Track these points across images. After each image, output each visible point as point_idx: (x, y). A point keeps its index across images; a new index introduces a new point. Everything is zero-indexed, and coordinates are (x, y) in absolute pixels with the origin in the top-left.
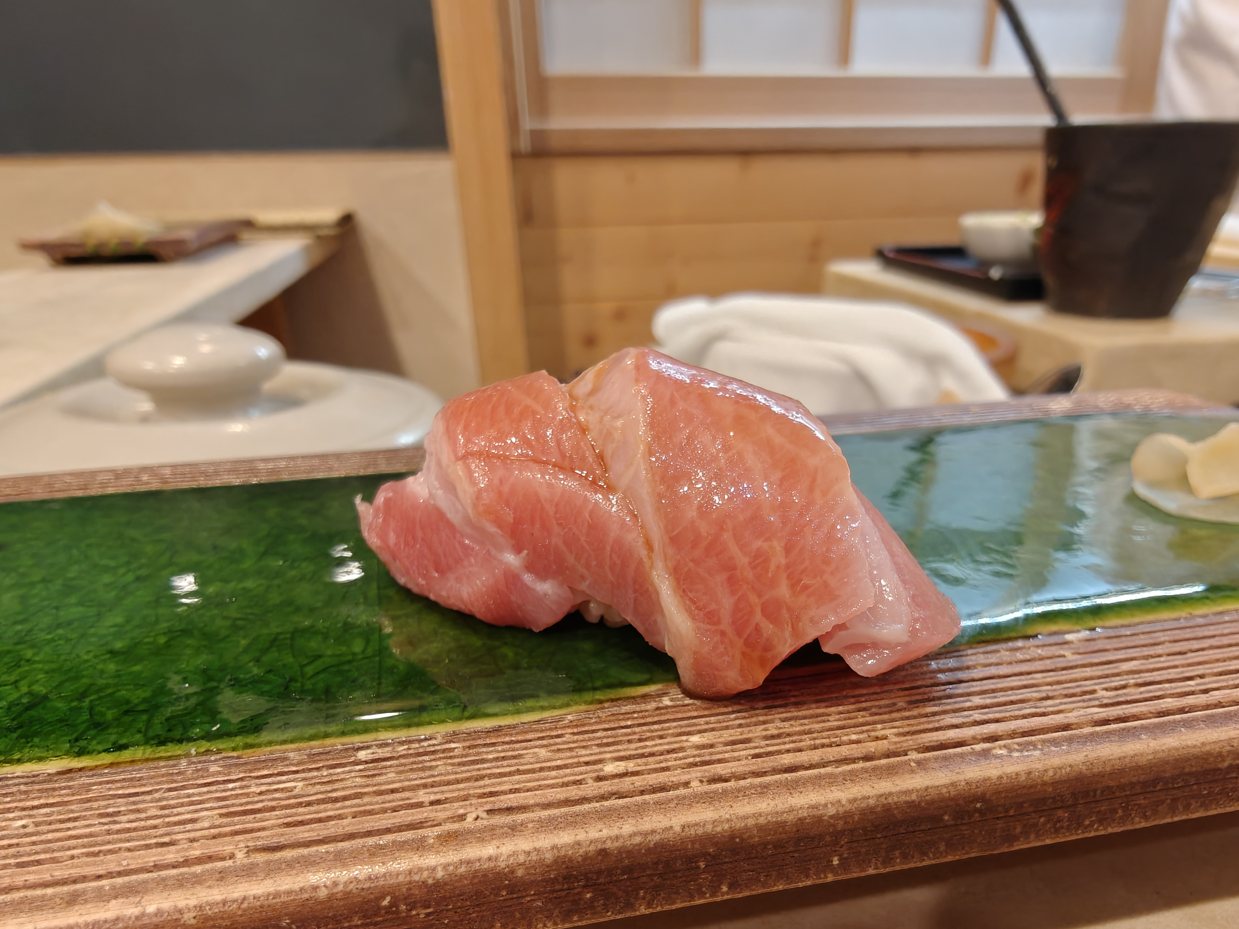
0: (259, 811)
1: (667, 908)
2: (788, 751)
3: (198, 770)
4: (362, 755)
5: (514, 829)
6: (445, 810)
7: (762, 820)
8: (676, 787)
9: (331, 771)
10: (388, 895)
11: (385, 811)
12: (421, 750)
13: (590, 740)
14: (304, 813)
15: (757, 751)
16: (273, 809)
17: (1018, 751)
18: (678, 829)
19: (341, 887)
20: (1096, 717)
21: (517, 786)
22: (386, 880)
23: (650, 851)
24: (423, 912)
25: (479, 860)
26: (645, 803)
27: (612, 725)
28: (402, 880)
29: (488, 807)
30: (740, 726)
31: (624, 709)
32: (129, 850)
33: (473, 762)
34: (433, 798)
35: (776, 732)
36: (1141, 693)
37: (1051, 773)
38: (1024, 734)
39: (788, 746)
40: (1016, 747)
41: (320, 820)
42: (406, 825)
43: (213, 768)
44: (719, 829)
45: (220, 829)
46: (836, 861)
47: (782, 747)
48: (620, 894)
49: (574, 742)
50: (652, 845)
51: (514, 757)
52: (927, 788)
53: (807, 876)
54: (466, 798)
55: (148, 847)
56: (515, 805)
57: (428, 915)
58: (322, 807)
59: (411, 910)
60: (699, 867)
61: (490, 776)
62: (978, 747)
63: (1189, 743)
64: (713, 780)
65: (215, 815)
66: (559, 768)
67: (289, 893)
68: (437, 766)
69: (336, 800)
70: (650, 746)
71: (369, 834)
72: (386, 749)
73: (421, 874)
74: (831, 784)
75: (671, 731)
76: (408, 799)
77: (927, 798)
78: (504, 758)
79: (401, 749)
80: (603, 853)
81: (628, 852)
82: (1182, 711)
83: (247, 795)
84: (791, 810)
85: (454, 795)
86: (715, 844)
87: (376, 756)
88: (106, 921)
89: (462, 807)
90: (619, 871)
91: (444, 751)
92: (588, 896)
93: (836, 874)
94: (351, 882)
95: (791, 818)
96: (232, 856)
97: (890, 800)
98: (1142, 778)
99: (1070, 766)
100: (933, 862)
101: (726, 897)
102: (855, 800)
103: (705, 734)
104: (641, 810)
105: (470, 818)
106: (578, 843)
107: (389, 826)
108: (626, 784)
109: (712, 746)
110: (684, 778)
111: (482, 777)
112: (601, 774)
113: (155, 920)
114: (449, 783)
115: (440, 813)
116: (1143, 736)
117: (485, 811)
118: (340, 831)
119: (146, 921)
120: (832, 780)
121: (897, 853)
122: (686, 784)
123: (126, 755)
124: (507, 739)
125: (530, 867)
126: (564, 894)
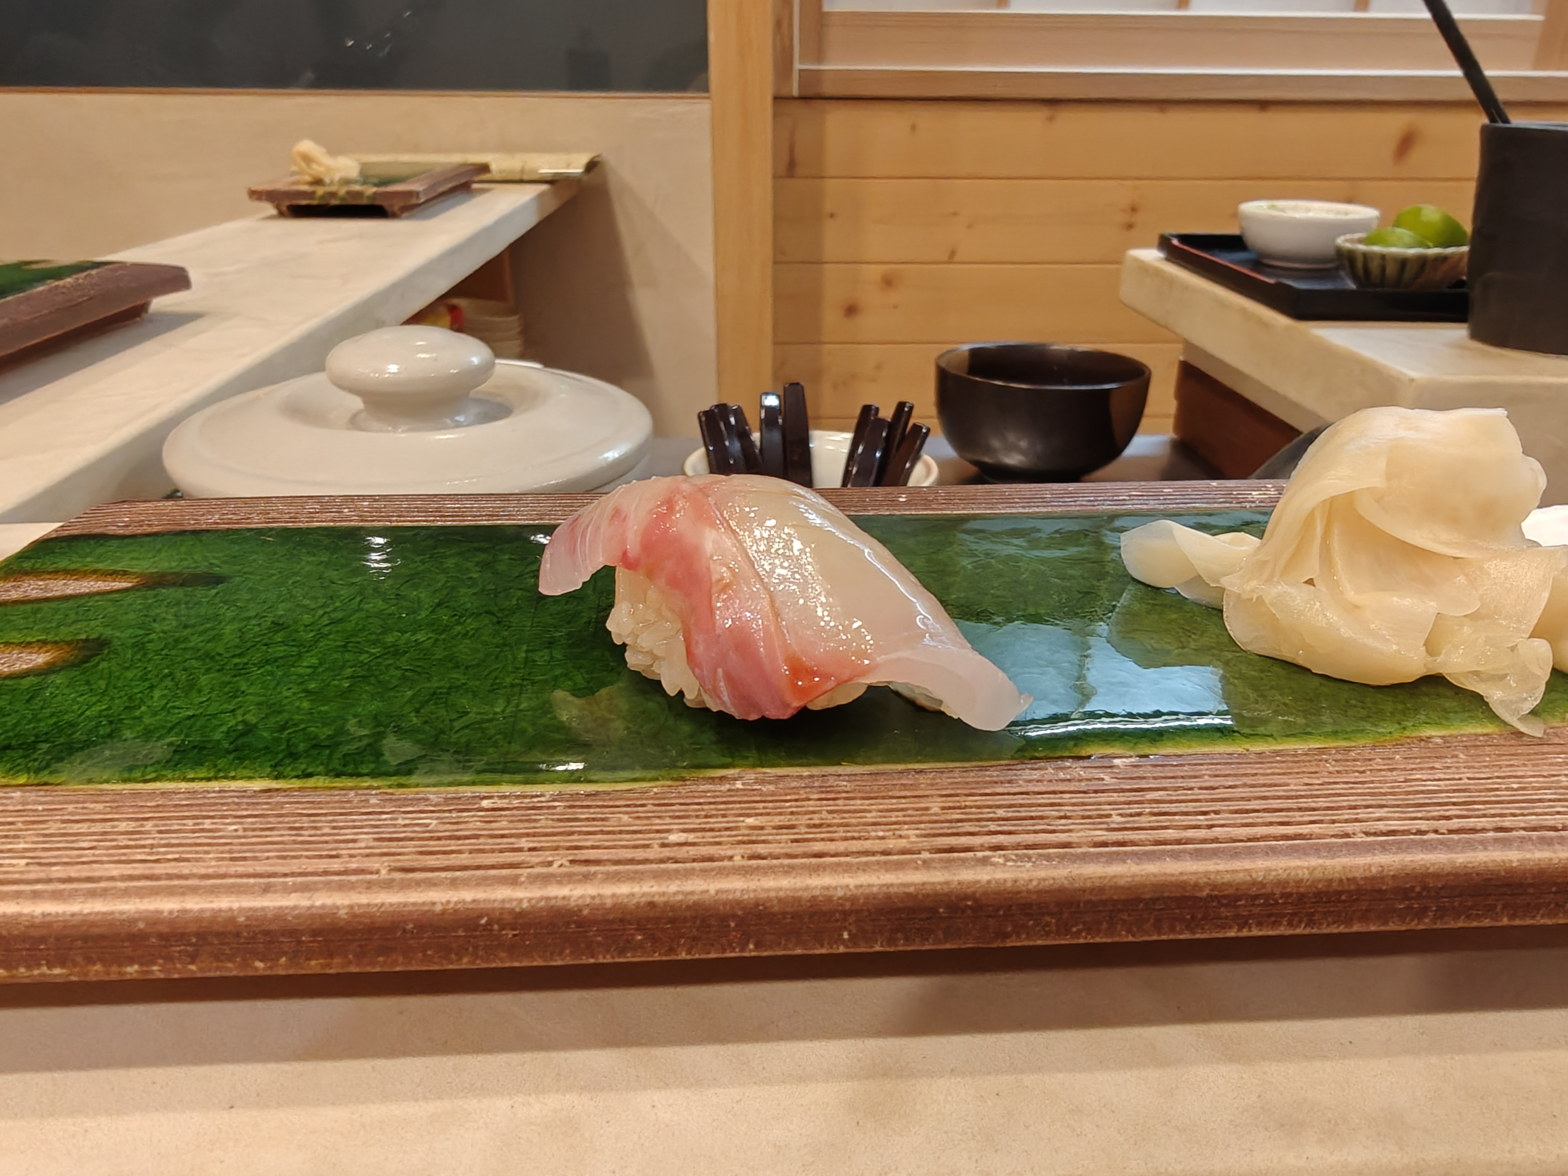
0: (402, 839)
2: (823, 840)
3: (362, 801)
4: (485, 803)
5: (587, 878)
6: (538, 856)
7: (782, 894)
8: (721, 859)
9: (459, 814)
10: (485, 915)
11: (493, 851)
12: (531, 805)
13: (666, 811)
14: (434, 846)
15: (796, 837)
16: (412, 839)
17: (1013, 860)
18: (712, 892)
19: (451, 906)
20: (1096, 839)
21: (598, 844)
22: (485, 904)
23: (689, 907)
24: (511, 933)
25: (556, 898)
26: (693, 869)
27: (688, 801)
28: (497, 906)
29: (571, 858)
30: (792, 813)
31: (702, 788)
32: (307, 857)
33: (569, 820)
34: (532, 845)
35: (817, 822)
36: (1149, 822)
37: (1035, 883)
38: (1028, 847)
39: (823, 836)
40: (1014, 857)
41: (445, 853)
42: (506, 864)
43: (373, 801)
44: (746, 897)
45: (374, 850)
46: (846, 937)
47: (818, 836)
48: (665, 939)
49: (653, 812)
50: (691, 903)
51: (603, 820)
52: (924, 884)
53: (822, 946)
54: (557, 848)
55: (321, 857)
56: (592, 858)
57: (515, 935)
58: (448, 842)
59: (502, 930)
60: (729, 926)
61: (580, 833)
62: (980, 854)
63: (1168, 871)
64: (752, 857)
65: (368, 838)
66: (635, 832)
67: (414, 904)
68: (540, 820)
69: (459, 838)
70: (713, 823)
71: (478, 868)
72: (504, 801)
73: (512, 903)
74: (845, 871)
75: (733, 812)
76: (512, 844)
77: (924, 891)
78: (594, 819)
79: (516, 803)
80: (652, 905)
81: (671, 905)
82: (1179, 842)
83: (395, 826)
84: (807, 888)
85: (548, 845)
86: (743, 909)
87: (495, 806)
88: (287, 908)
89: (551, 855)
90: (665, 920)
91: (549, 808)
92: (640, 937)
93: (847, 947)
94: (460, 902)
95: (806, 895)
97: (891, 890)
98: (1123, 897)
99: (1054, 879)
100: (934, 947)
101: (753, 954)
102: (861, 886)
103: (759, 818)
105: (556, 865)
106: (633, 895)
107: (493, 864)
108: (682, 852)
109: (762, 828)
110: (730, 853)
111: (572, 833)
112: (666, 841)
113: (321, 911)
114: (547, 835)
115: (534, 858)
116: (1129, 861)
117: (568, 860)
118: (458, 863)
119: (314, 911)
120: (848, 869)
122: (731, 858)
123: (311, 782)
124: (600, 803)
125: (594, 908)
126: (619, 933)
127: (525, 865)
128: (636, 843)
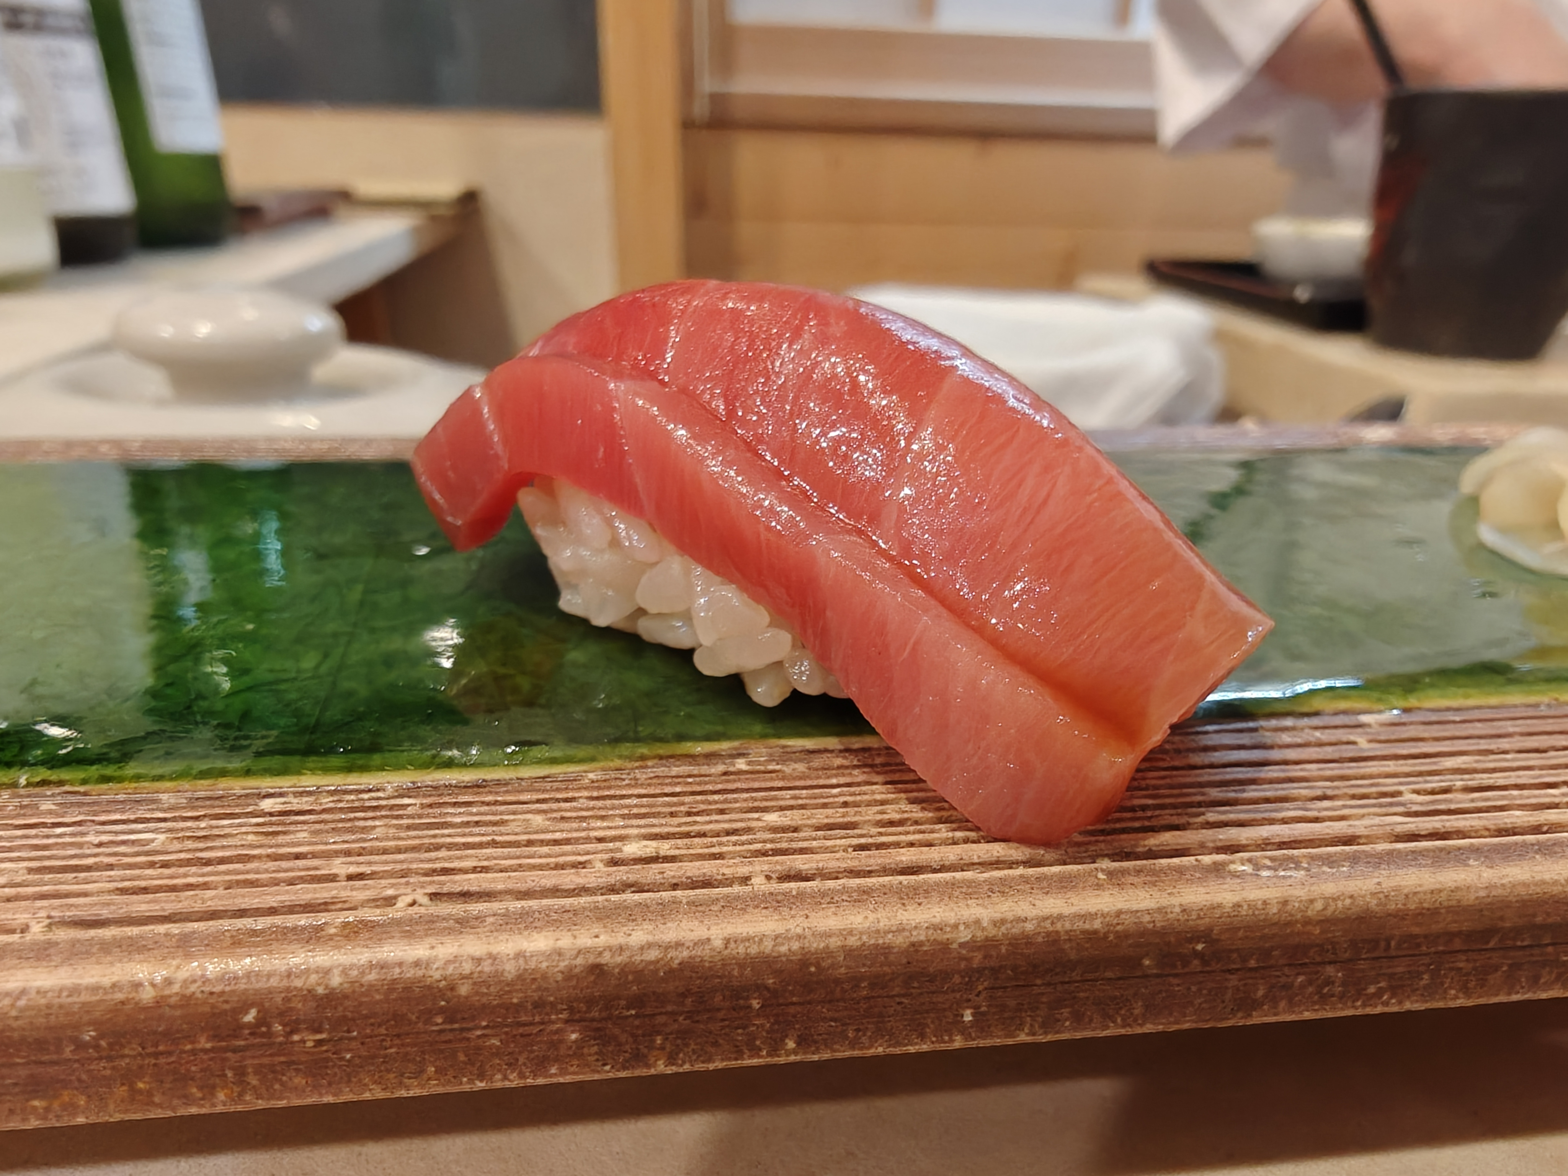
0: (88, 868)
1: (700, 1067)
2: (911, 844)
3: (24, 806)
4: (267, 805)
5: (463, 924)
6: (365, 888)
7: (852, 941)
8: (728, 882)
9: (214, 823)
10: (252, 1005)
11: (276, 883)
12: (356, 804)
13: (613, 808)
14: (153, 877)
15: (863, 841)
16: (110, 867)
17: (1269, 868)
18: (718, 943)
19: (176, 988)
20: (1399, 829)
21: (485, 863)
22: (249, 981)
23: (671, 973)
24: (311, 1039)
25: (400, 964)
26: (675, 902)
27: (652, 791)
28: (275, 984)
29: (431, 889)
30: (845, 804)
31: (675, 771)
33: (430, 826)
34: (353, 869)
35: (896, 816)
36: (1473, 800)
37: (1319, 905)
38: (1282, 845)
39: (911, 838)
40: (1268, 863)
41: (173, 889)
42: (300, 905)
43: (46, 805)
44: (783, 949)
45: (20, 889)
46: (968, 1016)
47: (902, 838)
48: (623, 1038)
49: (588, 809)
50: (675, 964)
51: (494, 824)
52: (1119, 913)
53: (922, 1037)
54: (404, 874)
56: (474, 889)
57: (319, 1043)
58: (182, 870)
59: (292, 1032)
60: (750, 1007)
61: (450, 847)
62: (1207, 859)
63: (1547, 877)
64: (787, 877)
65: (22, 868)
66: (556, 842)
67: (94, 989)
68: (375, 827)
69: (208, 862)
70: (702, 823)
71: (242, 913)
72: (305, 799)
73: (307, 978)
74: (968, 895)
75: (737, 805)
76: (316, 868)
77: (1119, 928)
78: (477, 823)
79: (327, 801)
80: (597, 970)
81: (636, 972)
83: (80, 845)
84: (901, 929)
85: (386, 868)
86: (777, 973)
87: (288, 807)
89: (393, 886)
90: (623, 1003)
91: (392, 808)
92: (574, 1036)
93: (968, 1037)
94: (194, 981)
95: (900, 941)
96: (25, 929)
97: (1059, 926)
98: (1466, 926)
99: (1351, 897)
100: (1123, 1031)
101: (792, 1058)
102: (1003, 921)
103: (788, 813)
104: (665, 911)
105: (401, 903)
106: (559, 953)
107: (275, 905)
108: (652, 873)
109: (796, 830)
110: (743, 871)
111: (438, 847)
112: (618, 855)
114: (385, 851)
115: (359, 893)
116: (1471, 862)
117: (426, 894)
118: (198, 906)
120: (971, 891)
121: (1066, 1012)
122: (745, 880)
124: (490, 798)
125: (480, 983)
126: (535, 1030)
127: (339, 906)
128: (561, 860)
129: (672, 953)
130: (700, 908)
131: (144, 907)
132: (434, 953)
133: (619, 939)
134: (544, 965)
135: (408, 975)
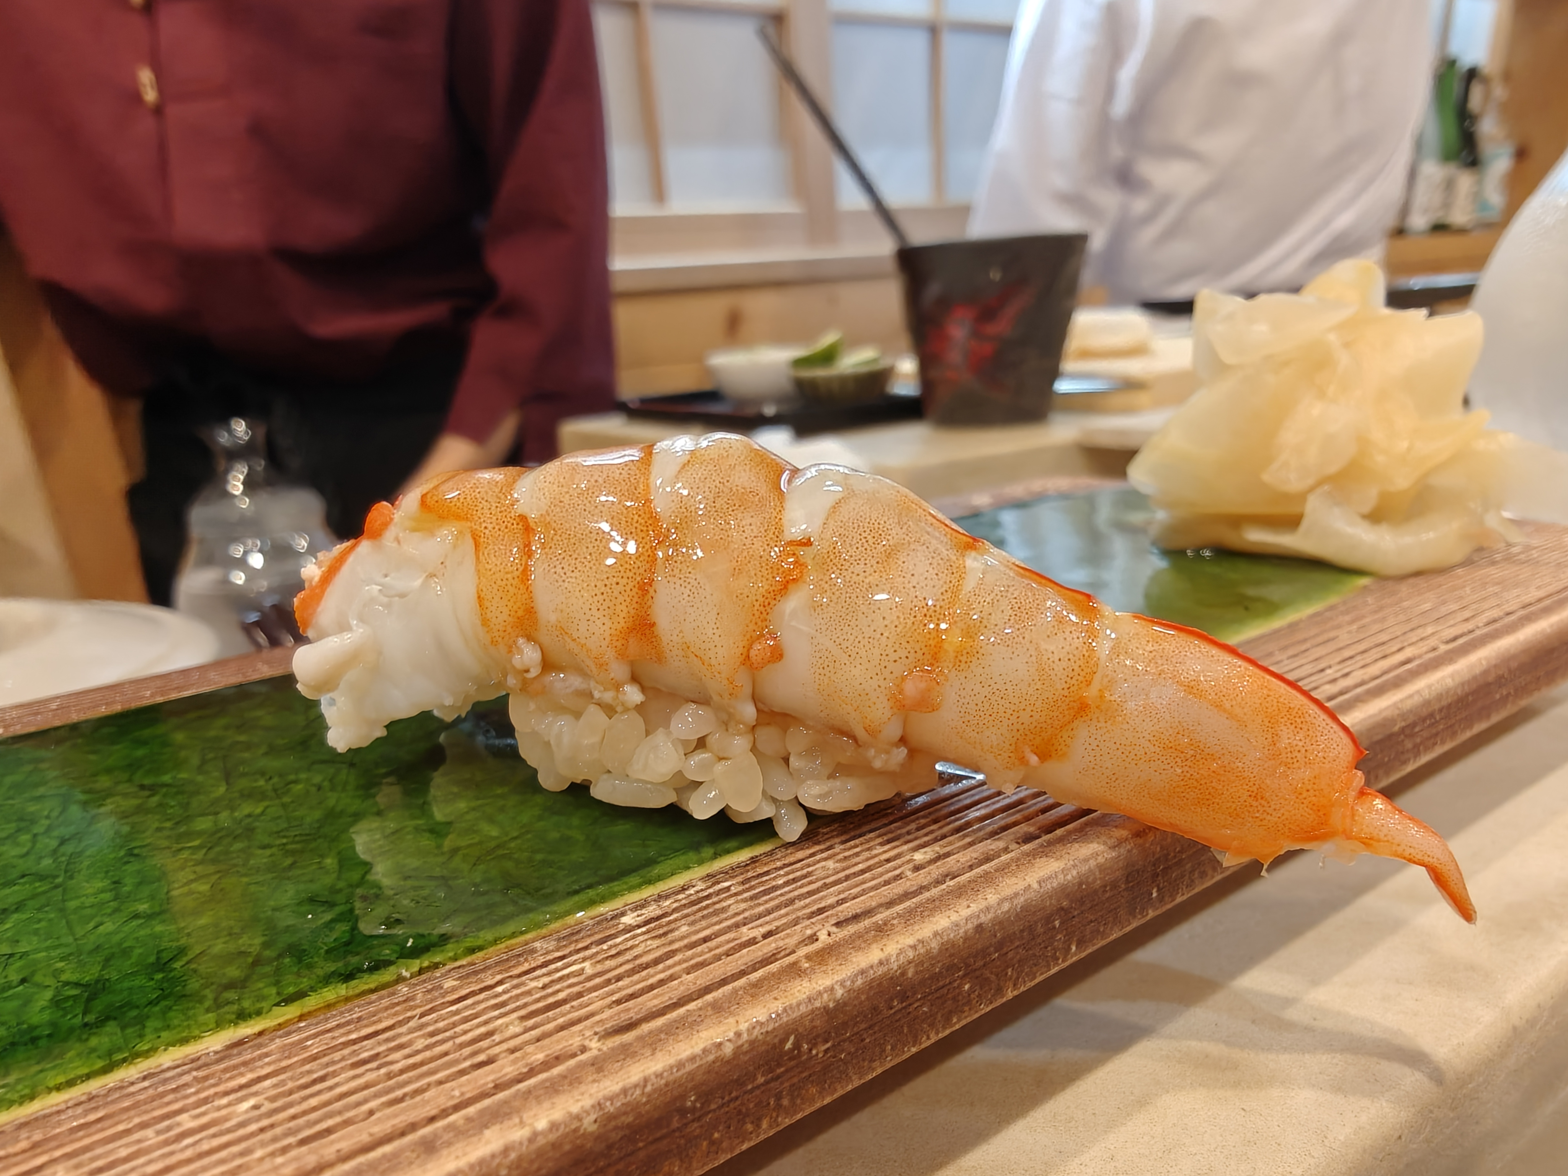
4: (628, 920)
5: (882, 930)
8: (998, 854)
9: (607, 944)
10: (792, 1034)
12: (693, 898)
13: (866, 842)
14: (626, 986)
16: (583, 993)
19: (745, 1037)
21: (842, 896)
24: (822, 1050)
29: (831, 921)
32: (440, 1083)
34: (761, 931)
41: (657, 985)
42: (758, 962)
43: (449, 984)
46: (1155, 894)
53: (1134, 917)
54: (801, 920)
55: (462, 1073)
56: (856, 911)
57: (826, 1051)
59: (811, 1049)
66: (863, 871)
76: (733, 940)
81: (1000, 922)
85: (783, 922)
87: (647, 917)
89: (803, 929)
90: (992, 949)
91: (718, 893)
92: (967, 987)
101: (1074, 959)
104: (989, 879)
105: (822, 936)
108: (949, 864)
110: (999, 845)
111: (794, 900)
112: (915, 863)
113: (552, 1137)
114: (761, 915)
115: (785, 942)
117: (833, 925)
118: (691, 988)
119: (541, 1141)
122: (1007, 849)
127: (783, 953)
128: (886, 877)
129: (1015, 902)
130: (1006, 871)
131: (656, 1002)
132: (887, 953)
133: (983, 904)
134: (952, 936)
135: (880, 973)
